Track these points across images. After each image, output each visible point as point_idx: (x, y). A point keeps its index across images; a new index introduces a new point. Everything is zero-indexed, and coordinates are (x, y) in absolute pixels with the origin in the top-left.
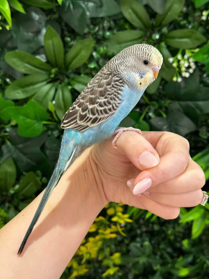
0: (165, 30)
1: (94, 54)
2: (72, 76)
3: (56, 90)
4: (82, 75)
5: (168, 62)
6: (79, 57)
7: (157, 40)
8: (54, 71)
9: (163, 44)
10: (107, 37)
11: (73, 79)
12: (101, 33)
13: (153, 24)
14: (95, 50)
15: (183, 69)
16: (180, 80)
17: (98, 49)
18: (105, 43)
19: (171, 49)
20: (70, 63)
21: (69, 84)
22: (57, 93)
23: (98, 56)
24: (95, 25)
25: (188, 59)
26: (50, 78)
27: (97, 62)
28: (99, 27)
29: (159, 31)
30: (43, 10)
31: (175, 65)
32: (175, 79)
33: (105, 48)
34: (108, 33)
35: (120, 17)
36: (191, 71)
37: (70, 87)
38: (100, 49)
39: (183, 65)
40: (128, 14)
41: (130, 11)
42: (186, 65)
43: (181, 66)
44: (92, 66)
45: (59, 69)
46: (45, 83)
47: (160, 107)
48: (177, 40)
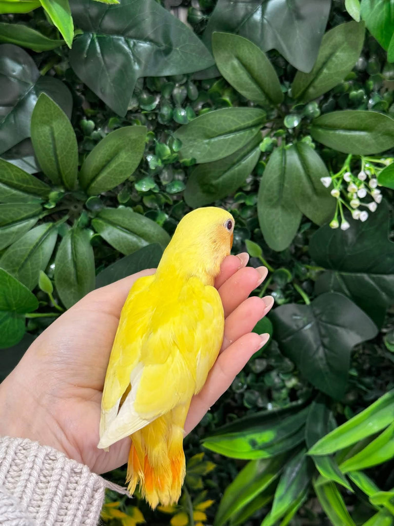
0: (313, 108)
1: (150, 158)
2: (97, 208)
3: (59, 239)
4: (121, 207)
5: (321, 184)
6: (113, 165)
7: (294, 129)
8: (53, 194)
9: (308, 140)
10: (179, 120)
11: (98, 216)
12: (166, 111)
13: (286, 93)
14: (152, 149)
15: (355, 203)
16: (345, 225)
17: (159, 147)
18: (175, 135)
19: (325, 150)
20: (93, 179)
21: (89, 226)
22: (61, 244)
23: (160, 164)
24: (153, 93)
25: (367, 180)
26: (44, 209)
27: (157, 179)
28: (162, 98)
29: (300, 109)
30: (30, 52)
31: (336, 192)
32: (334, 224)
33: (174, 148)
34: (182, 113)
35: (212, 75)
36: (372, 207)
37: (91, 234)
38: (164, 149)
39: (356, 193)
40: (230, 70)
41: (236, 62)
42: (362, 193)
43: (349, 195)
44: (144, 186)
45: (67, 190)
46: (33, 221)
47: (298, 279)
48: (342, 133)
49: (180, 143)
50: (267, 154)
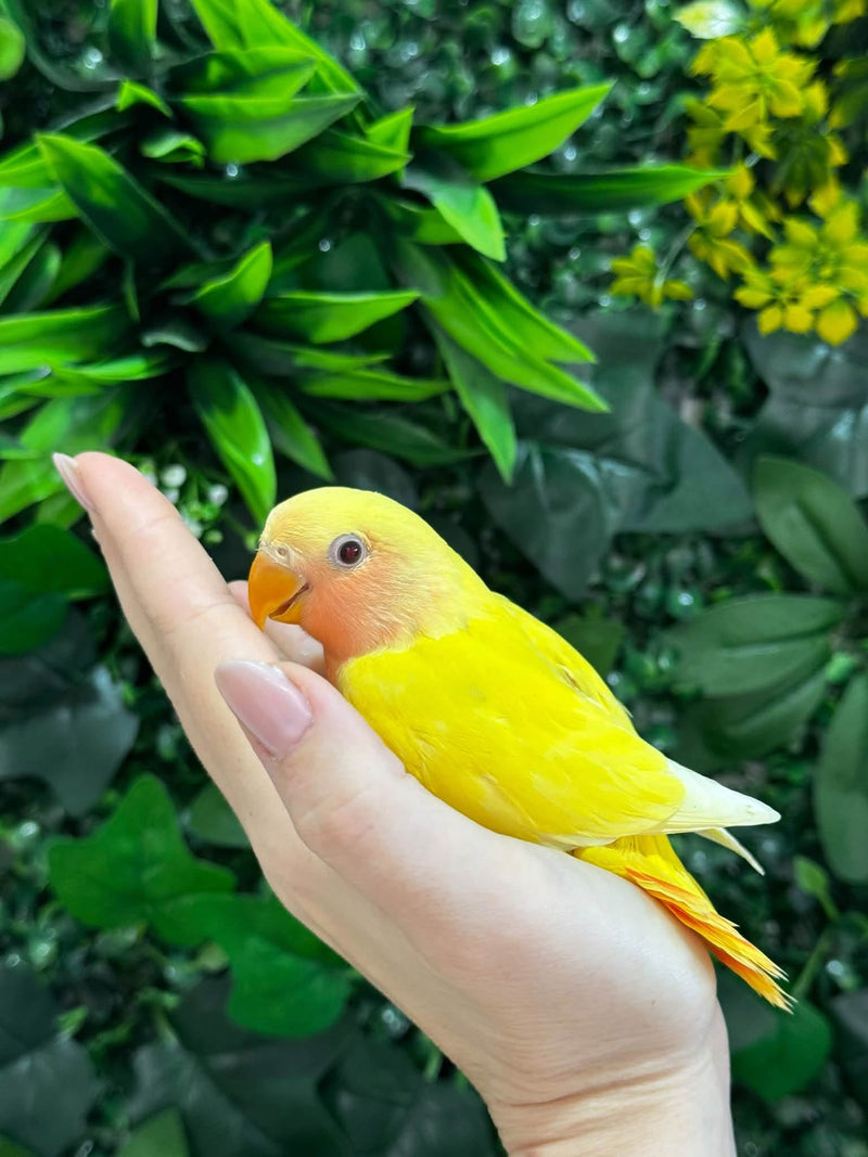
49: (676, 656)
50: (839, 688)
